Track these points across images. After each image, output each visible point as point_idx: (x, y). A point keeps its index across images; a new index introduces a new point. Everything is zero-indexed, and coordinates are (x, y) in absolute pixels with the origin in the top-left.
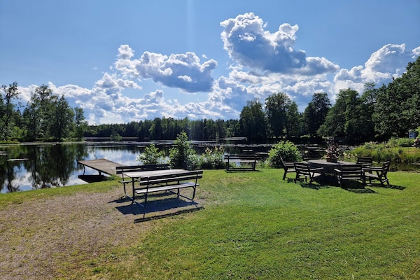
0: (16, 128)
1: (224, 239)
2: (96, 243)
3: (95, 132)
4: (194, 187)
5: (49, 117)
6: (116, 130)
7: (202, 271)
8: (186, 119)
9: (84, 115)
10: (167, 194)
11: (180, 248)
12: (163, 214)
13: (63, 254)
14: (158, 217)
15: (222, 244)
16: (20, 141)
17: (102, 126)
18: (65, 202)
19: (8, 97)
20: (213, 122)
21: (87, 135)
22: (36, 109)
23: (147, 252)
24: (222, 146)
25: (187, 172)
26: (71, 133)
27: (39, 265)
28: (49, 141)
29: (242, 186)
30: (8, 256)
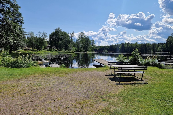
0: (73, 47)
1: (160, 99)
2: (102, 90)
3: (98, 49)
4: (143, 74)
5: (83, 43)
6: (105, 48)
7: (149, 111)
8: (136, 43)
9: (94, 42)
10: (129, 75)
11: (138, 99)
12: (128, 83)
13: (91, 91)
14: (126, 84)
15: (159, 101)
16: (75, 52)
17: (101, 46)
18: (90, 73)
19: (71, 37)
20: (150, 44)
21: (95, 50)
22: (79, 40)
23: (122, 97)
24: (156, 56)
25: (139, 66)
26: (90, 49)
27: (84, 94)
28: (83, 52)
29: (169, 75)
30: (75, 89)
